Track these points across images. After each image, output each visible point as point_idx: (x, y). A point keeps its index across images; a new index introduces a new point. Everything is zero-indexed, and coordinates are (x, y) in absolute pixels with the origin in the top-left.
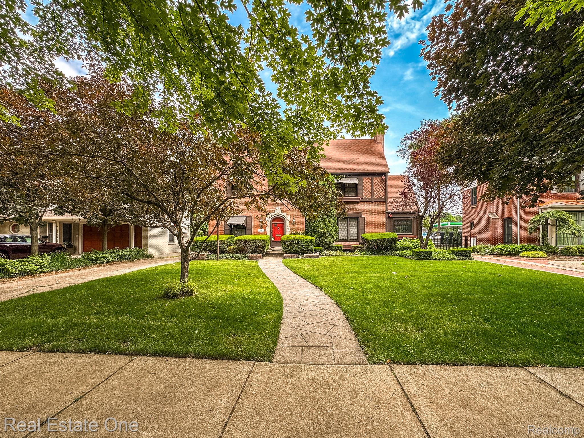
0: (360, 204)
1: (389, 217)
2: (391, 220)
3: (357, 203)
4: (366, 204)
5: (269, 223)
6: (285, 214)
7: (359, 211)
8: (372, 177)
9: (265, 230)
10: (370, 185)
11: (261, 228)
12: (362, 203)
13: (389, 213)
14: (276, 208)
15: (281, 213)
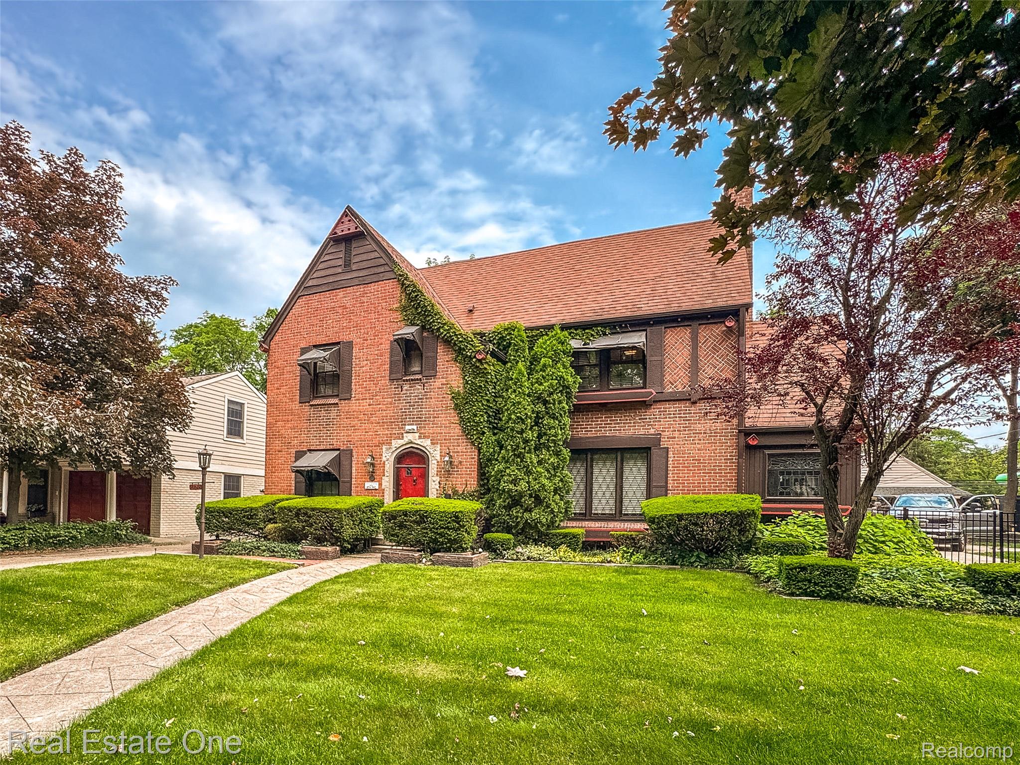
0: (655, 410)
1: (749, 447)
2: (758, 455)
3: (645, 405)
4: (672, 408)
5: (389, 468)
6: (427, 443)
7: (652, 431)
8: (695, 324)
9: (380, 485)
10: (687, 352)
11: (372, 479)
12: (662, 406)
13: (747, 433)
14: (408, 427)
15: (418, 442)
